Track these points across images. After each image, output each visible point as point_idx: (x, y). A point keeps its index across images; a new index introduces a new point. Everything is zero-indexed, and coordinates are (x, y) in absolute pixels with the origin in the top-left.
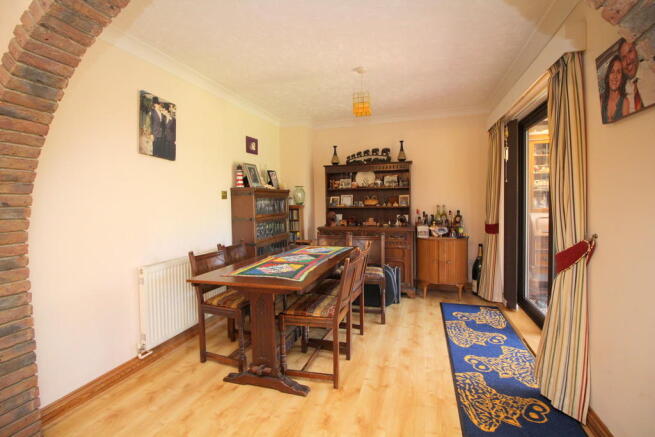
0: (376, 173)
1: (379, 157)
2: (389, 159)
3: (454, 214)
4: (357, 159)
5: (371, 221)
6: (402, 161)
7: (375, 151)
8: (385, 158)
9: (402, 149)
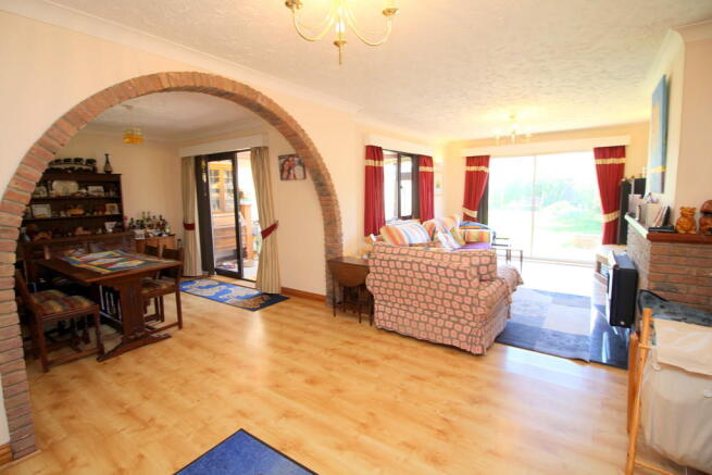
0: (79, 182)
1: (84, 167)
2: (95, 169)
3: (158, 218)
4: (56, 167)
5: (80, 231)
6: (108, 173)
7: (78, 160)
8: (91, 169)
9: (107, 162)
